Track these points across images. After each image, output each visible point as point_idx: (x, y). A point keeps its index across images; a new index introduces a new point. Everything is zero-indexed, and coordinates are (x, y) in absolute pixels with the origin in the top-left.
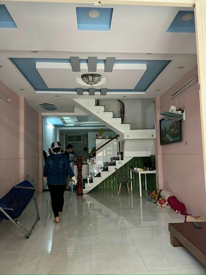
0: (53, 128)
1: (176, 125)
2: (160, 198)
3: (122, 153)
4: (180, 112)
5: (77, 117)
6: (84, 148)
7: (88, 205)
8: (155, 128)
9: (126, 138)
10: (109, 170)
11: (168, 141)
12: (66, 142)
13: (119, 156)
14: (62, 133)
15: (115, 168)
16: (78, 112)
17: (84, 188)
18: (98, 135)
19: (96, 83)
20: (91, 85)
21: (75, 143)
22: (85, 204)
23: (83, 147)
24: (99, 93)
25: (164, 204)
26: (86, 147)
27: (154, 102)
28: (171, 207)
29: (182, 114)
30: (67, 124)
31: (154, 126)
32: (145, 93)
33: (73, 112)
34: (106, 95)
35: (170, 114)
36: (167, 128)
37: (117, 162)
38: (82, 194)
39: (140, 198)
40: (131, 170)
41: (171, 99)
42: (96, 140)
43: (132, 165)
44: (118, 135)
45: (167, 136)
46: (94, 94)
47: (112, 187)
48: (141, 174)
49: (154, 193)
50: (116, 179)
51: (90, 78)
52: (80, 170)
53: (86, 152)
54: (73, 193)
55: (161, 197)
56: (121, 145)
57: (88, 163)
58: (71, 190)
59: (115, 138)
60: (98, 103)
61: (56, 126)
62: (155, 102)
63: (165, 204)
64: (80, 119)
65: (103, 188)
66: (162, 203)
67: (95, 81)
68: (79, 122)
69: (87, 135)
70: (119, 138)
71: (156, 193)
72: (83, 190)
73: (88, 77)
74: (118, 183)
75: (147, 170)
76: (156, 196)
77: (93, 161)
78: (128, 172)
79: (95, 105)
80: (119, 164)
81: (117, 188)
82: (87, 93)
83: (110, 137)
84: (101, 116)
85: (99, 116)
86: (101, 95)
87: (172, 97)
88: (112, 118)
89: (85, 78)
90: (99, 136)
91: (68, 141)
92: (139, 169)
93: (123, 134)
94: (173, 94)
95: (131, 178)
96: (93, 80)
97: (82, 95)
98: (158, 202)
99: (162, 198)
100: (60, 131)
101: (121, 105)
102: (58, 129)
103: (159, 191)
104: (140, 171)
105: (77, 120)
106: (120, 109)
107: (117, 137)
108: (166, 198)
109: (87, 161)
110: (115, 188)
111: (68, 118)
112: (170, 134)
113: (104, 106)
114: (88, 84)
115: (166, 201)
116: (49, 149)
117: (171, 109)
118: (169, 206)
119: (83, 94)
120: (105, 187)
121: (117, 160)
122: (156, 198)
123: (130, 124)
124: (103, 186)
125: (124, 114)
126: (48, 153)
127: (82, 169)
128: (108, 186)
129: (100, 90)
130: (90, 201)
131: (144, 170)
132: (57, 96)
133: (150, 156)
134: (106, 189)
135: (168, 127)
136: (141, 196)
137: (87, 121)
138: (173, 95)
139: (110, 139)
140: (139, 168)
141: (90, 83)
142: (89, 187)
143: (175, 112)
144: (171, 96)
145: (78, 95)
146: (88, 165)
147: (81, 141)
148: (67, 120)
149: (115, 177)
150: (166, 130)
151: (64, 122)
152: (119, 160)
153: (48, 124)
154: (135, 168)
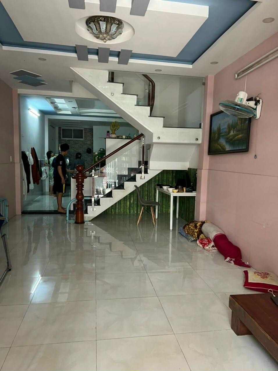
0: (39, 115)
1: (240, 125)
2: (201, 235)
3: (146, 163)
4: (252, 104)
5: (76, 100)
6: (86, 149)
7: (91, 237)
8: (202, 127)
9: (155, 140)
10: (125, 188)
11: (222, 150)
12: (60, 137)
13: (141, 168)
14: (53, 124)
15: (135, 186)
16: (79, 92)
17: (86, 212)
18: (111, 132)
19: (112, 38)
20: (103, 40)
21: (73, 141)
22: (88, 235)
23: (86, 147)
24: (116, 59)
25: (207, 246)
26: (90, 147)
27: (204, 84)
28: (218, 251)
29: (255, 107)
30: (60, 110)
31: (200, 124)
32: (193, 67)
33: (70, 91)
34: (127, 64)
35: (236, 105)
36: (223, 129)
37: (138, 176)
38: (83, 222)
39: (170, 231)
40: (158, 190)
41: (236, 79)
42: (106, 139)
43: (159, 180)
44: (142, 134)
45: (222, 141)
46: (107, 61)
47: (128, 211)
48: (175, 198)
49: (192, 226)
50: (133, 200)
51: (103, 25)
52: (80, 187)
53: (90, 155)
54: (69, 220)
55: (202, 233)
56: (146, 150)
57: (93, 175)
58: (66, 213)
59: (137, 139)
60: (112, 79)
61: (43, 113)
62: (206, 83)
63: (209, 246)
64: (82, 103)
65: (115, 212)
66: (205, 244)
67: (110, 33)
68: (80, 109)
69: (91, 130)
70: (143, 139)
71: (196, 227)
72: (85, 215)
73: (99, 24)
74: (136, 206)
75: (183, 191)
76: (195, 232)
77: (102, 172)
78: (153, 191)
79: (108, 81)
80: (141, 179)
81: (136, 212)
82: (95, 57)
83: (128, 137)
84: (116, 101)
85: (114, 101)
86: (119, 63)
87: (238, 76)
88: (135, 105)
89: (92, 25)
90: (111, 134)
91: (63, 137)
92: (171, 190)
93: (151, 134)
94: (241, 71)
95: (157, 201)
96: (108, 31)
97: (87, 61)
98: (198, 241)
99: (204, 234)
100: (50, 120)
101: (150, 85)
102: (47, 117)
103: (199, 224)
104: (173, 193)
105: (76, 106)
106: (147, 91)
107: (140, 136)
108: (212, 236)
109: (92, 172)
110: (132, 213)
111: (62, 101)
112: (227, 138)
113: (123, 84)
114: (98, 38)
115: (211, 241)
116: (32, 148)
117: (238, 97)
118: (216, 248)
119: (87, 59)
120: (117, 211)
121: (139, 173)
122: (195, 234)
123: (164, 117)
124: (115, 210)
125: (153, 100)
126: (31, 155)
127: (83, 185)
128: (122, 210)
129: (118, 54)
130: (94, 232)
131: (178, 192)
132: (43, 59)
133: (187, 169)
134: (120, 214)
135: (224, 127)
136: (171, 228)
137: (92, 108)
138: (240, 73)
139: (130, 140)
140: (171, 187)
141: (101, 36)
142: (93, 211)
143: (244, 102)
144: (236, 75)
145: (79, 59)
146: (93, 179)
147: (82, 138)
148: (61, 103)
149: (134, 197)
150: (221, 131)
151: (56, 108)
152: (141, 173)
153: (29, 109)
154: (165, 188)
